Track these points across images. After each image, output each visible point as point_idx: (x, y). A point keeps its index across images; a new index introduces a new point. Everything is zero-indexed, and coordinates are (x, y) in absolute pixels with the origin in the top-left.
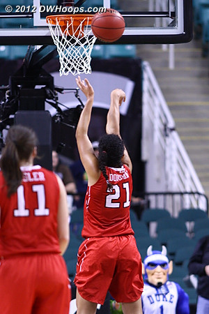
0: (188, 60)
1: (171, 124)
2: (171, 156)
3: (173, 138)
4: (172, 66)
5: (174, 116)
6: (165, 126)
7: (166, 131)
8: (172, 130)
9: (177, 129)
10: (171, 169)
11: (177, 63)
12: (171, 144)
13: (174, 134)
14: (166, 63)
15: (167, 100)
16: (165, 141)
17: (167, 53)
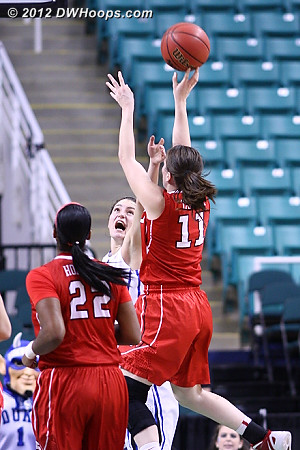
0: (64, 39)
1: (38, 139)
2: (38, 189)
3: (42, 160)
4: (38, 48)
5: (42, 126)
6: (29, 140)
7: (30, 149)
8: (40, 147)
9: (48, 145)
10: (39, 208)
11: (46, 44)
12: (38, 169)
13: (43, 153)
14: (30, 44)
15: (30, 100)
16: (29, 165)
17: (31, 28)
